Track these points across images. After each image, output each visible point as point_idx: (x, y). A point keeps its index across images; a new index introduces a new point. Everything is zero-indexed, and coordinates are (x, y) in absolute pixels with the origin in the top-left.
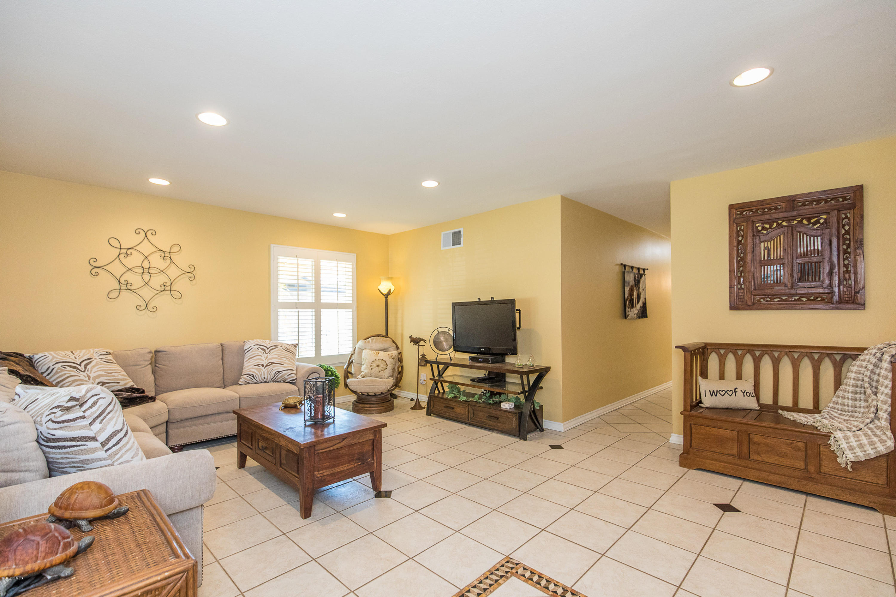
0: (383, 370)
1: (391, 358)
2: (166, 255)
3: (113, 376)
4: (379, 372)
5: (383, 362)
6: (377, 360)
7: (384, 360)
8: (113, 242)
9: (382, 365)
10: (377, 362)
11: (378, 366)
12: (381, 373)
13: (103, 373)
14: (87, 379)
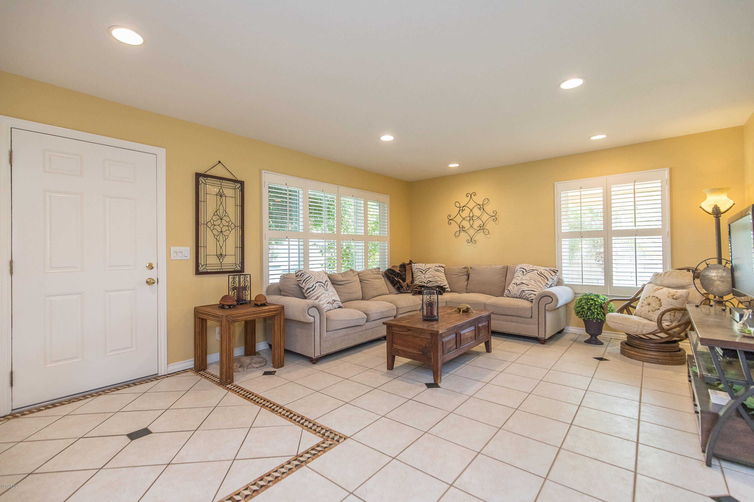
0: (654, 310)
1: (671, 297)
2: (481, 207)
3: (435, 278)
4: (649, 311)
5: (657, 300)
6: (651, 297)
7: (659, 298)
8: (457, 204)
9: (654, 304)
10: (650, 300)
11: (649, 304)
12: (651, 314)
13: (431, 276)
14: (424, 278)
